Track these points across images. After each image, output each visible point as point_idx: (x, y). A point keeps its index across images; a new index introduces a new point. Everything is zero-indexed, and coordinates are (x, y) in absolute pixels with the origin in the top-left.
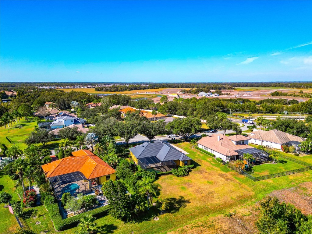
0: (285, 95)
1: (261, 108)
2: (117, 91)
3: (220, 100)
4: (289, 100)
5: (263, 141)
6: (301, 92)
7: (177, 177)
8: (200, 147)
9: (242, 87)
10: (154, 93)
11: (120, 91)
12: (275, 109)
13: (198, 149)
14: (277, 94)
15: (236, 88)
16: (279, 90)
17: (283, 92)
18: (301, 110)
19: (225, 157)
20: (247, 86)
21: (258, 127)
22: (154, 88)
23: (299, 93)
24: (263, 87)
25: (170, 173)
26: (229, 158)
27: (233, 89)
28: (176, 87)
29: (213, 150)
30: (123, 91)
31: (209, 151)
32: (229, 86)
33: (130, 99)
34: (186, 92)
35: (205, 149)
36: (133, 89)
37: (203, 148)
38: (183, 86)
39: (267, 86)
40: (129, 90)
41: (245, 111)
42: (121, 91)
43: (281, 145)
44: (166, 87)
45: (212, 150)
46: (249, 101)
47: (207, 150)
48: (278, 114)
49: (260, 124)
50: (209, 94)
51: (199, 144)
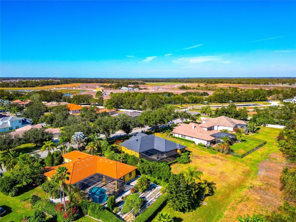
0: (189, 88)
1: (188, 100)
2: (28, 87)
3: (151, 94)
4: (201, 92)
5: (218, 126)
7: (184, 165)
8: (176, 135)
10: (74, 88)
11: (31, 87)
12: (198, 100)
13: (174, 137)
14: (183, 88)
15: (146, 83)
16: (185, 85)
17: (188, 86)
18: (215, 100)
19: (206, 142)
20: (153, 82)
21: (202, 115)
22: (68, 84)
24: (166, 82)
25: (176, 162)
26: (210, 143)
27: (145, 84)
28: (90, 82)
29: (192, 137)
30: (35, 87)
31: (187, 138)
32: (141, 82)
33: (62, 95)
34: (106, 87)
35: (182, 137)
36: (45, 85)
37: (180, 136)
38: (97, 81)
39: (169, 82)
40: (42, 86)
41: (176, 103)
42: (33, 87)
43: (234, 128)
44: (80, 82)
45: (190, 137)
46: (173, 94)
47: (185, 137)
48: (201, 104)
49: (204, 112)
50: (130, 88)
51: (175, 133)
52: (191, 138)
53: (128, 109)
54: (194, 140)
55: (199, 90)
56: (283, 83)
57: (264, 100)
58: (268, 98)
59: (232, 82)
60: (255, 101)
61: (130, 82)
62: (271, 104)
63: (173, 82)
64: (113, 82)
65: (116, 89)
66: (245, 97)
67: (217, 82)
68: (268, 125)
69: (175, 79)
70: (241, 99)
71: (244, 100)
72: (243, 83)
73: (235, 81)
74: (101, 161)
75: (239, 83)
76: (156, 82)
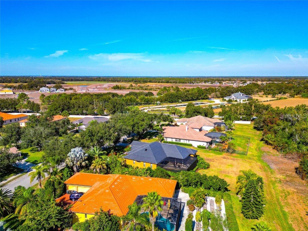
0: (124, 88)
6: (132, 86)
8: (169, 140)
9: (67, 81)
12: (150, 100)
14: (118, 88)
15: (65, 82)
18: (166, 100)
19: (205, 144)
20: (72, 80)
23: (130, 86)
24: (87, 81)
25: (198, 168)
29: (189, 140)
31: (182, 141)
32: (59, 81)
34: (12, 88)
35: (176, 141)
37: (174, 140)
39: (91, 81)
43: (214, 127)
47: (180, 141)
48: (153, 105)
49: (173, 113)
50: (53, 89)
51: (167, 138)
52: (187, 141)
53: (78, 114)
54: (191, 142)
55: (134, 89)
56: (205, 82)
57: (207, 99)
58: (210, 97)
59: (161, 81)
60: (199, 99)
61: (43, 81)
62: (214, 102)
63: (96, 81)
64: (17, 81)
65: (30, 90)
66: (192, 96)
67: (145, 82)
68: (235, 121)
69: (98, 77)
70: (188, 98)
71: (191, 99)
72: (171, 83)
73: (163, 80)
74: (135, 179)
75: (168, 82)
76: (75, 81)
